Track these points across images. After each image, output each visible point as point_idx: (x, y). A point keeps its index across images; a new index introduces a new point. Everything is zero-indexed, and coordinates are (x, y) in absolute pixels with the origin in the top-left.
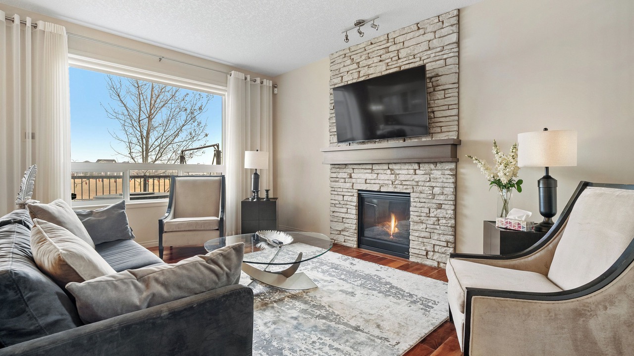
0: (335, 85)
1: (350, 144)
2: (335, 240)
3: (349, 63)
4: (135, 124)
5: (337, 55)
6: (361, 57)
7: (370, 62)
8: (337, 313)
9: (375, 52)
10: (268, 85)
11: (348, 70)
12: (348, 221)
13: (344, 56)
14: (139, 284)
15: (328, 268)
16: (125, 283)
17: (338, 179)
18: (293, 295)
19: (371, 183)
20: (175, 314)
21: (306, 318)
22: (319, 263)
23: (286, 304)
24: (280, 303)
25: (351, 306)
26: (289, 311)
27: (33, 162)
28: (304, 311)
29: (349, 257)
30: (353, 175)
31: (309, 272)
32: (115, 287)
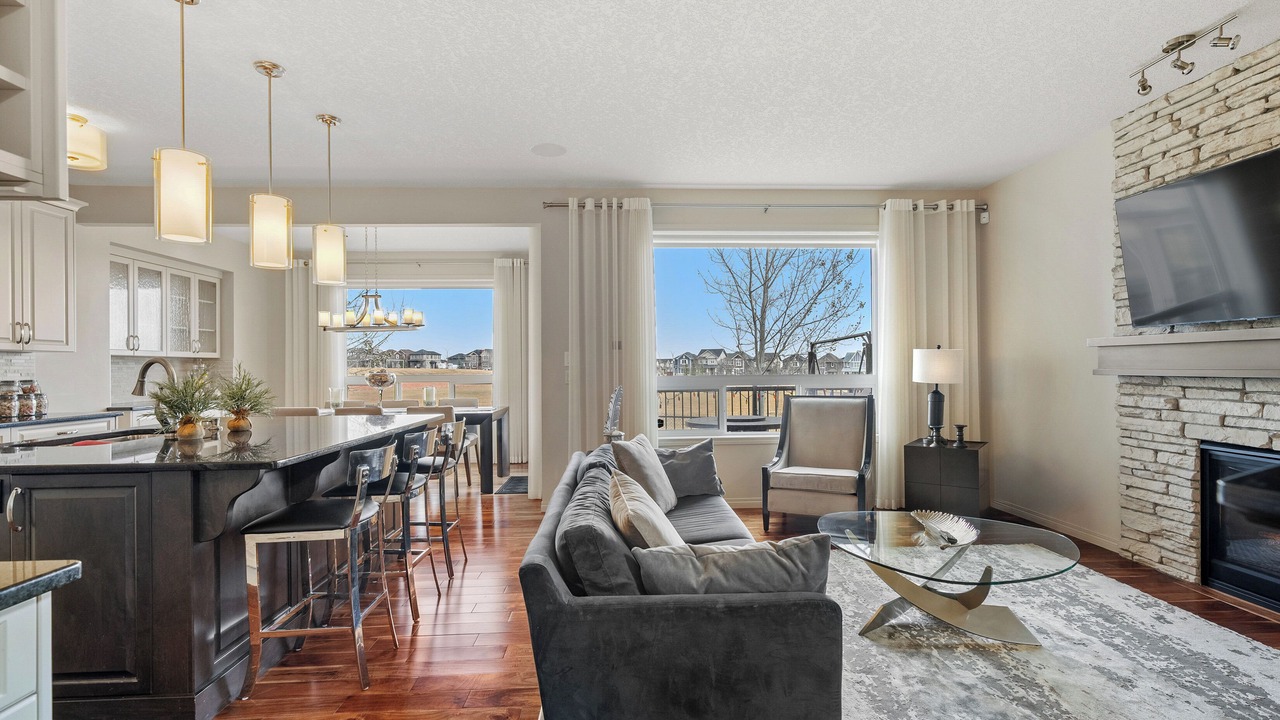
0: (1127, 189)
1: (1173, 327)
2: (1133, 555)
3: (1169, 132)
4: (746, 298)
5: (1135, 117)
6: (1202, 110)
7: (1231, 118)
8: (1065, 706)
9: (1248, 92)
10: (965, 209)
11: (1164, 149)
12: (1169, 513)
13: (1151, 117)
14: (698, 564)
15: (1086, 612)
16: (683, 559)
17: (1138, 411)
18: (978, 645)
19: (1241, 428)
20: (732, 610)
21: (989, 694)
22: (1068, 597)
23: (957, 658)
24: (947, 653)
25: (1108, 706)
26: (960, 672)
27: (620, 383)
28: (990, 681)
29: (1160, 601)
30: (1182, 402)
31: (1032, 611)
32: (674, 561)
